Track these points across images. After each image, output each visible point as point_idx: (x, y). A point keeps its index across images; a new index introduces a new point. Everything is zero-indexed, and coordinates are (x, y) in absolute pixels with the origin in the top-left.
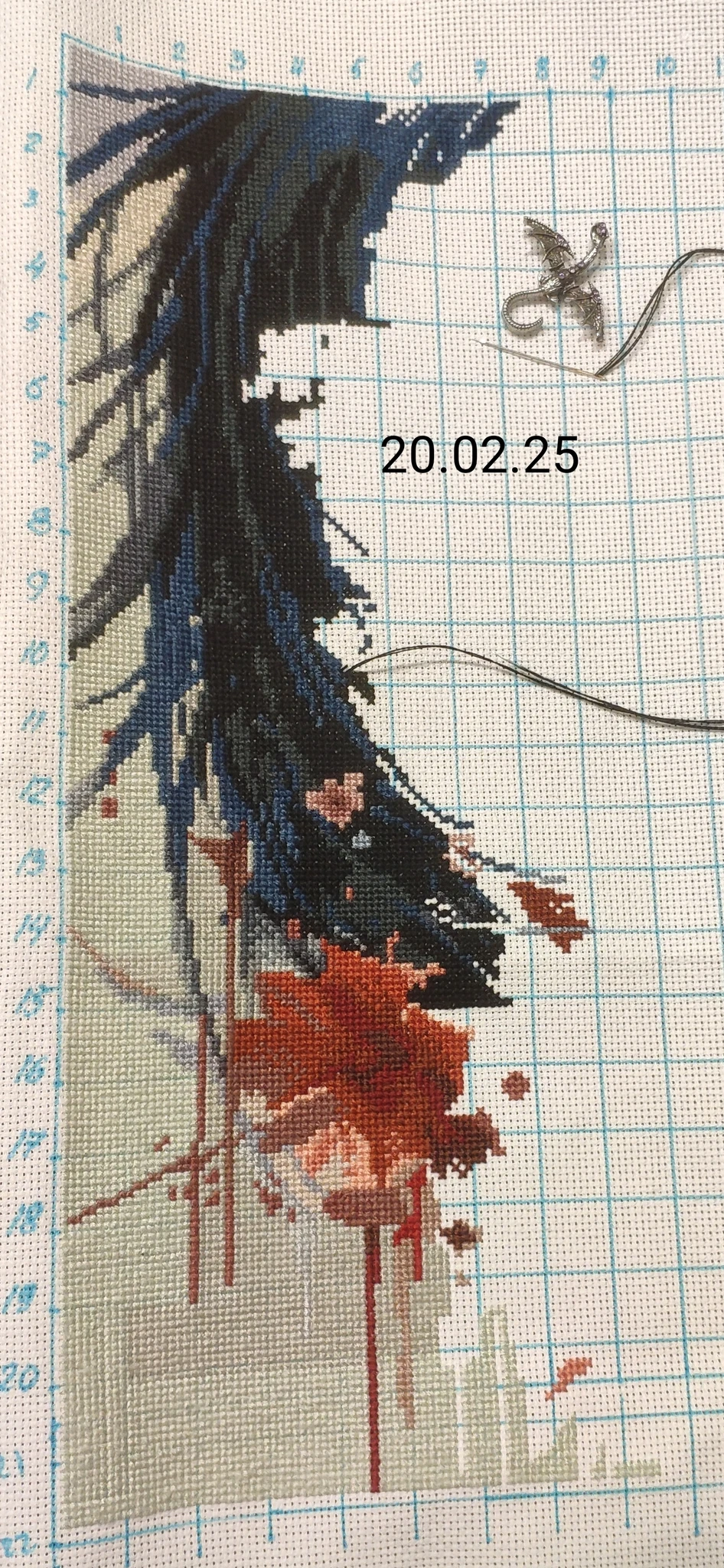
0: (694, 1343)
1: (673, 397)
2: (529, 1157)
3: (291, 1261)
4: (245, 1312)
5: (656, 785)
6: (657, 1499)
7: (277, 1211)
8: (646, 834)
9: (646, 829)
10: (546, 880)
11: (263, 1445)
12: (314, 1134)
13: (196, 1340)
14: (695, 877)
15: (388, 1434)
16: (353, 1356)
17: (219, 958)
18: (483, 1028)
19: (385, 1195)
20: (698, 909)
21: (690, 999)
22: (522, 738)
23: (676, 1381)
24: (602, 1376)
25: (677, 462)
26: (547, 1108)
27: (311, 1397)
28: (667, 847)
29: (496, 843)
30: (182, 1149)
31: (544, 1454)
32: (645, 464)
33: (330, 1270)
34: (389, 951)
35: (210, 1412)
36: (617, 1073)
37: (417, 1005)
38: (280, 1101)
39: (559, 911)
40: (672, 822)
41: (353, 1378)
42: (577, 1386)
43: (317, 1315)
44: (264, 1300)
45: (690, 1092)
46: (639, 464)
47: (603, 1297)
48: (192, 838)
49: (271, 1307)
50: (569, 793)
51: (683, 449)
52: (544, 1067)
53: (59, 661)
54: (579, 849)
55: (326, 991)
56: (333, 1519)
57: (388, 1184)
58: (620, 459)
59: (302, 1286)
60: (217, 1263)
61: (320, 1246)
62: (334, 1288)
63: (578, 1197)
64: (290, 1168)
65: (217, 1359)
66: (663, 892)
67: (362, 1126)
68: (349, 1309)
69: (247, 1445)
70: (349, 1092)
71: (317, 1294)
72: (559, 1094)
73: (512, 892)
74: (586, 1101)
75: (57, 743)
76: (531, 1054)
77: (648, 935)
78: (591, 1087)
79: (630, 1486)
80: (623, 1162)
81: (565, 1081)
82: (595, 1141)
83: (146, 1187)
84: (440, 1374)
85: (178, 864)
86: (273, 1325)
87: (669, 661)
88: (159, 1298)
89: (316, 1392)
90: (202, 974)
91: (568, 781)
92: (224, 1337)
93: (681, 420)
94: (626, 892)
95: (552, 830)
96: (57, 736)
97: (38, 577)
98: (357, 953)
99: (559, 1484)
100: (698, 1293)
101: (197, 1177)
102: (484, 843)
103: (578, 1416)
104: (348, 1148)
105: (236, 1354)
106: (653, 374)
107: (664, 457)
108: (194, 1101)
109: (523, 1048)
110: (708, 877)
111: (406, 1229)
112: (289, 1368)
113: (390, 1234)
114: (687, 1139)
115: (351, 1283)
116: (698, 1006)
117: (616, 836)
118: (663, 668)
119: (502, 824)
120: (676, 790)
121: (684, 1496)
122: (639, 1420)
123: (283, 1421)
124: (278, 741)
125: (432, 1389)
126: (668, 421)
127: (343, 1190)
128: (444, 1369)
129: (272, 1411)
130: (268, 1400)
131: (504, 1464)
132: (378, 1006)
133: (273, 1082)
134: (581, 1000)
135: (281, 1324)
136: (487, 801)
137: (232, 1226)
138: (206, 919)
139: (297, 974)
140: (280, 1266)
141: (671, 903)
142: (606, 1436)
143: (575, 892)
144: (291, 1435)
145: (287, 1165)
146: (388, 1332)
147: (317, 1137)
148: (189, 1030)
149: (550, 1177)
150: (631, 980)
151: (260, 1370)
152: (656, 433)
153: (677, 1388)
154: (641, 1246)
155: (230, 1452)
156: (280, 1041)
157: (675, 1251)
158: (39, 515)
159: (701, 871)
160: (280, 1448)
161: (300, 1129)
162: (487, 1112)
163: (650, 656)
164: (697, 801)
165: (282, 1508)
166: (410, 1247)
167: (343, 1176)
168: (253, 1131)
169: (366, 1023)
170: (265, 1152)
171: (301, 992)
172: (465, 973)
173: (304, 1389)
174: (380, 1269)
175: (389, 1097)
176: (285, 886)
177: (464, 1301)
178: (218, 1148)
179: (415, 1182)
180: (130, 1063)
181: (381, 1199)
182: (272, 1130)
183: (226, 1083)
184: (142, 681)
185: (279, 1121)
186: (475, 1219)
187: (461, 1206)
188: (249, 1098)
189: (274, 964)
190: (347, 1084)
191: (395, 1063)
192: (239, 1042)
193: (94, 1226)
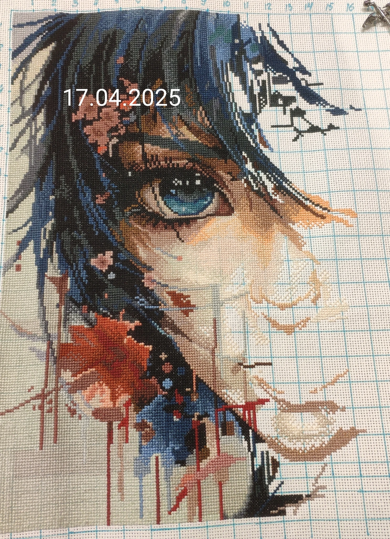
3: (79, 434)
4: (61, 454)
6: (219, 530)
7: (74, 416)
11: (66, 506)
12: (89, 386)
13: (42, 464)
15: (114, 502)
16: (102, 472)
19: (115, 410)
30: (38, 391)
33: (94, 438)
34: (121, 317)
35: (47, 492)
37: (131, 337)
38: (77, 374)
39: (184, 301)
41: (102, 481)
44: (68, 449)
48: (47, 276)
49: (71, 452)
55: (97, 333)
56: (93, 536)
57: (117, 406)
59: (83, 444)
60: (51, 435)
61: (90, 429)
62: (95, 445)
64: (80, 399)
65: (50, 472)
67: (108, 383)
68: (101, 454)
69: (61, 506)
70: (103, 370)
79: (209, 525)
83: (24, 405)
84: (134, 480)
85: (41, 286)
86: (72, 459)
88: (28, 447)
89: (87, 486)
90: (49, 326)
92: (53, 463)
98: (109, 318)
99: (181, 524)
101: (44, 401)
104: (102, 391)
105: (57, 470)
108: (44, 373)
111: (123, 423)
112: (77, 476)
113: (117, 425)
115: (102, 443)
121: (230, 529)
123: (75, 497)
124: (81, 240)
125: (131, 486)
127: (100, 408)
130: (69, 488)
132: (115, 338)
133: (74, 366)
135: (75, 459)
137: (57, 421)
138: (51, 306)
139: (85, 326)
140: (75, 437)
144: (77, 502)
145: (78, 398)
146: (115, 463)
147: (91, 388)
148: (43, 346)
151: (66, 476)
155: (54, 508)
156: (78, 351)
160: (73, 507)
161: (84, 384)
165: (73, 531)
166: (125, 430)
167: (100, 402)
168: (66, 385)
169: (111, 344)
170: (70, 393)
171: (87, 333)
172: (149, 325)
173: (83, 484)
174: (113, 438)
175: (118, 372)
176: (82, 293)
177: (145, 451)
178: (52, 391)
179: (127, 405)
180: (21, 359)
181: (114, 411)
182: (73, 385)
183: (56, 367)
184: (31, 222)
185: (76, 381)
186: (150, 419)
187: (144, 414)
188: (65, 372)
189: (76, 322)
190: (103, 367)
191: (121, 359)
192: (62, 351)
193: (4, 419)
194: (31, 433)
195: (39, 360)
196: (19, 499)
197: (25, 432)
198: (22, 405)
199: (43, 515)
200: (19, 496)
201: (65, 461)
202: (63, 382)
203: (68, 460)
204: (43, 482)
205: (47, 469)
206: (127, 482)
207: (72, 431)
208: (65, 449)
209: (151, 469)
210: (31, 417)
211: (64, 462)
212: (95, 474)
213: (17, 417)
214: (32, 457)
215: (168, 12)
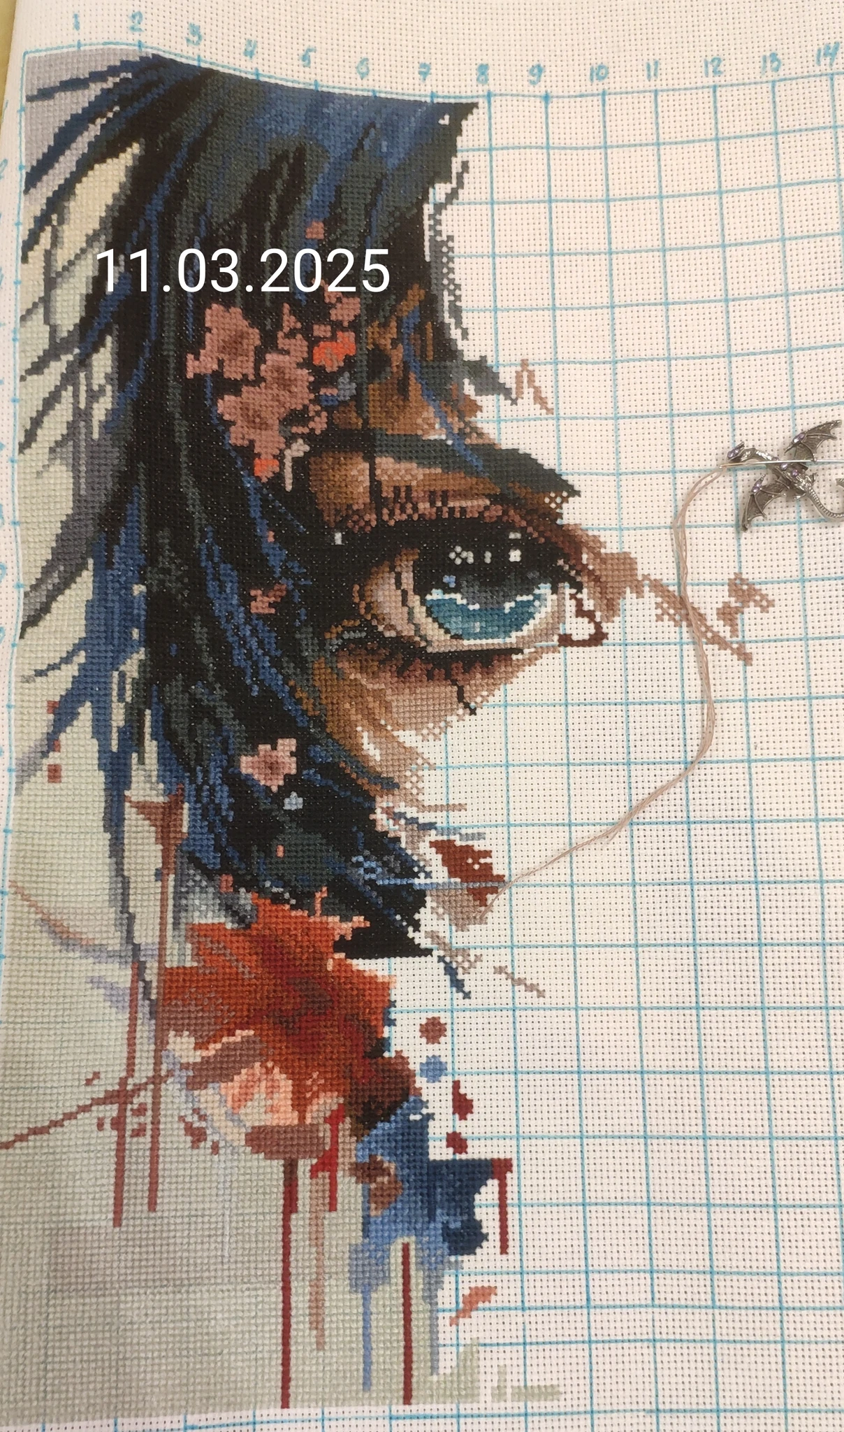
0: (596, 1276)
1: (601, 377)
2: (443, 1098)
3: (215, 1191)
5: (577, 744)
6: (556, 1423)
7: (202, 1144)
8: (565, 792)
9: (565, 786)
12: (240, 1073)
13: (119, 1260)
15: (298, 1355)
16: (269, 1282)
17: (153, 911)
18: (404, 978)
19: (305, 1131)
20: (612, 864)
21: (602, 950)
23: (578, 1311)
24: (506, 1304)
25: (603, 440)
26: (461, 1052)
27: (229, 1319)
28: (584, 806)
32: (573, 440)
34: (318, 906)
36: (530, 1019)
37: (342, 955)
38: (208, 1043)
39: (477, 867)
40: (590, 779)
41: (269, 1302)
42: (481, 1313)
43: (237, 1242)
44: (186, 1226)
45: (599, 1038)
46: (568, 440)
48: (130, 801)
50: (492, 752)
51: (609, 429)
52: (460, 1014)
54: (501, 806)
55: (257, 942)
57: (308, 1121)
58: (550, 436)
62: (253, 1217)
63: (488, 1136)
64: (216, 1104)
67: (287, 1067)
70: (275, 1035)
71: (237, 1222)
72: (473, 1039)
74: (499, 1045)
76: (448, 1001)
77: (563, 889)
78: (505, 1032)
79: (530, 1410)
80: (532, 1102)
81: (479, 1027)
82: (506, 1083)
83: (75, 1118)
84: (351, 1300)
85: (116, 825)
86: (195, 1251)
88: (85, 1220)
89: (233, 1315)
90: (137, 926)
91: (494, 741)
93: (608, 401)
94: (544, 847)
95: (477, 789)
98: (287, 907)
99: (462, 1406)
100: (600, 1229)
101: (125, 1110)
103: (482, 1341)
104: (272, 1086)
105: (158, 1276)
106: (584, 356)
107: (591, 434)
108: (126, 1040)
109: (442, 995)
110: (623, 833)
111: (323, 1163)
113: (309, 1168)
114: (595, 1082)
115: (270, 1213)
116: (609, 956)
117: (536, 793)
120: (596, 749)
121: (582, 1422)
122: (540, 1347)
124: (215, 707)
125: (344, 1314)
126: (597, 400)
127: (265, 1127)
129: (192, 1331)
130: (187, 1321)
132: (306, 956)
133: (203, 1025)
134: (496, 951)
137: (157, 1157)
138: (142, 876)
139: (229, 926)
140: (203, 1196)
141: (586, 859)
142: (508, 1361)
143: (493, 848)
145: (213, 1102)
146: (302, 1259)
147: (243, 1077)
150: (545, 931)
152: (586, 410)
153: (579, 1318)
154: (547, 1182)
156: (211, 987)
157: (580, 1187)
161: (227, 1069)
162: (405, 1054)
164: (614, 761)
165: (197, 1424)
166: (327, 1181)
167: (267, 1112)
168: (181, 1070)
169: (294, 972)
170: (193, 1089)
171: (232, 942)
172: (388, 926)
173: (222, 1311)
174: (297, 1200)
175: (313, 1040)
176: (219, 844)
177: (377, 1231)
178: (146, 1084)
179: (334, 1119)
180: (67, 1006)
181: (301, 1135)
182: (200, 1069)
183: (156, 1025)
184: (83, 653)
185: (206, 1061)
186: (389, 1154)
187: (377, 1142)
188: (179, 1039)
189: (206, 916)
190: (274, 1028)
191: (319, 1008)
192: (170, 987)
193: (25, 1151)
202: (173, 1063)
203: (185, 1254)
209: (393, 1275)
212: (251, 1286)
215: (442, 109)
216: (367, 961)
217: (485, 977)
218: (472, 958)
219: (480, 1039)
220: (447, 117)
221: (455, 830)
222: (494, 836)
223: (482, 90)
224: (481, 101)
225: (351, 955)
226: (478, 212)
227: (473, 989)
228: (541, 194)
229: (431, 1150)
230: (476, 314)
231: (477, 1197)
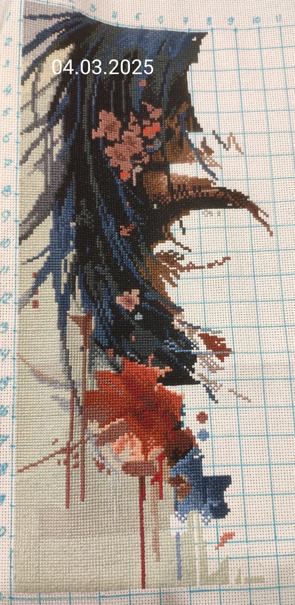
0: (278, 526)
1: (263, 139)
2: (208, 447)
3: (109, 491)
4: (89, 513)
5: (260, 293)
6: (263, 593)
7: (103, 470)
8: (256, 313)
9: (256, 310)
10: (214, 332)
11: (96, 568)
12: (118, 438)
13: (69, 523)
14: (276, 330)
15: (149, 564)
16: (134, 531)
17: (80, 365)
18: (188, 394)
19: (148, 463)
20: (278, 344)
21: (275, 381)
22: (204, 275)
23: (271, 542)
24: (239, 540)
25: (266, 164)
26: (215, 427)
27: (117, 548)
28: (264, 318)
29: (193, 317)
30: (63, 444)
31: (215, 573)
32: (253, 164)
33: (125, 495)
34: (150, 362)
35: (75, 554)
36: (245, 412)
37: (161, 384)
38: (104, 424)
39: (219, 345)
40: (266, 307)
41: (135, 540)
42: (228, 544)
43: (119, 513)
44: (97, 507)
45: (276, 420)
46: (250, 165)
47: (240, 506)
48: (69, 315)
49: (100, 510)
50: (223, 296)
51: (268, 159)
52: (214, 410)
53: (14, 246)
54: (227, 319)
55: (124, 378)
56: (126, 600)
57: (149, 459)
58: (243, 162)
59: (113, 501)
60: (78, 492)
61: (120, 485)
62: (126, 502)
63: (229, 464)
64: (108, 452)
65: (77, 532)
66: (263, 336)
67: (138, 435)
68: (132, 511)
69: (90, 568)
70: (133, 420)
71: (119, 505)
72: (220, 421)
73: (200, 338)
74: (231, 424)
75: (14, 279)
76: (208, 404)
77: (257, 354)
78: (234, 418)
79: (251, 587)
80: (247, 449)
81: (223, 415)
82: (235, 441)
83: (48, 460)
84: (170, 539)
85: (63, 326)
86: (101, 518)
87: (264, 243)
88: (54, 505)
89: (119, 546)
90: (72, 372)
91: (223, 291)
92: (80, 523)
93: (267, 148)
94: (247, 336)
95: (216, 312)
96: (14, 276)
97: (6, 214)
98: (136, 363)
99: (221, 586)
100: (280, 505)
101: (69, 456)
102: (188, 318)
103: (229, 556)
104: (132, 444)
105: (85, 530)
106: (255, 131)
107: (260, 162)
108: (68, 425)
109: (205, 402)
110: (282, 330)
111: (156, 478)
112: (108, 536)
113: (149, 480)
114: (275, 440)
115: (133, 500)
116: (278, 384)
117: (243, 313)
118: (262, 245)
119: (195, 310)
120: (268, 295)
121: (275, 592)
122: (255, 559)
123: (105, 558)
124: (105, 275)
125: (168, 545)
126: (262, 148)
127: (130, 461)
128: (172, 537)
129: (101, 554)
130: (99, 549)
131: (198, 577)
132: (145, 384)
133: (101, 416)
134: (229, 382)
135: (104, 518)
136: (190, 300)
137: (84, 476)
138: (74, 349)
139: (112, 372)
140: (104, 493)
141: (266, 341)
142: (241, 565)
143: (226, 337)
144: (109, 564)
145: (107, 451)
146: (149, 521)
147: (120, 439)
148: (67, 395)
149: (217, 456)
150: (250, 373)
151: (95, 537)
152: (257, 153)
154: (255, 485)
155: (83, 571)
156: (105, 399)
157: (270, 487)
158: (6, 189)
159: (279, 328)
161: (113, 436)
162: (190, 428)
163: (256, 241)
164: (276, 299)
165: (104, 595)
166: (158, 485)
167: (130, 455)
168: (93, 437)
169: (140, 392)
170: (98, 446)
171: (113, 379)
172: (181, 371)
173: (114, 545)
174: (145, 494)
175: (149, 422)
176: (107, 335)
177: (181, 508)
178: (78, 444)
179: (160, 458)
180: (43, 409)
181: (146, 465)
182: (101, 436)
183: (82, 417)
184: (49, 252)
185: (104, 432)
186: (185, 473)
187: (179, 468)
188: (91, 423)
189: (102, 367)
190: (132, 417)
191: (152, 408)
192: (88, 400)
193: (28, 474)
194: (57, 490)
195: (63, 411)
196: (46, 559)
197: (50, 489)
198: (46, 459)
199: (71, 578)
200: (46, 556)
201: (94, 520)
202: (90, 434)
203: (97, 519)
204: (71, 543)
205: (74, 529)
206: (163, 540)
207: (101, 487)
208: (94, 507)
209: (189, 527)
210: (56, 473)
211: (92, 521)
212: (127, 533)
213: (41, 472)
214: (58, 516)
215: (193, 35)
216: (172, 387)
217: (224, 393)
218: (218, 385)
219: (223, 421)
220: (195, 38)
221: (209, 330)
222: (226, 332)
223: (209, 27)
224: (209, 31)
225: (166, 384)
226: (209, 75)
227: (219, 399)
228: (235, 67)
229: (203, 472)
230: (210, 114)
231: (224, 492)
